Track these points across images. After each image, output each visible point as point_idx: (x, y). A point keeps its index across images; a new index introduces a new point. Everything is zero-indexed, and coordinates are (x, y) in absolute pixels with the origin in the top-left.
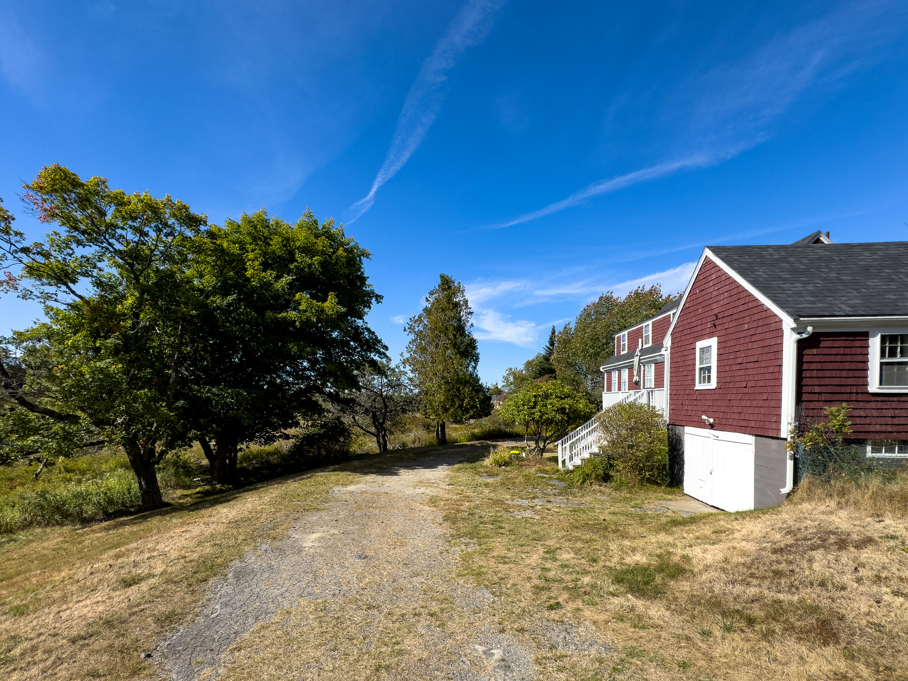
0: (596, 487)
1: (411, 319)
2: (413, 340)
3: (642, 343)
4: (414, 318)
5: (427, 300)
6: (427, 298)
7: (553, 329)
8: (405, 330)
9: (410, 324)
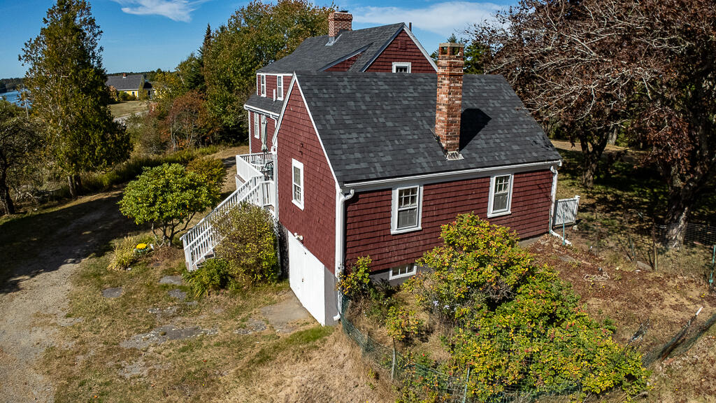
0: (214, 297)
1: (26, 44)
2: (30, 69)
3: (276, 93)
4: (30, 42)
5: (46, 21)
6: (44, 19)
7: (209, 29)
8: (20, 59)
9: (26, 49)
